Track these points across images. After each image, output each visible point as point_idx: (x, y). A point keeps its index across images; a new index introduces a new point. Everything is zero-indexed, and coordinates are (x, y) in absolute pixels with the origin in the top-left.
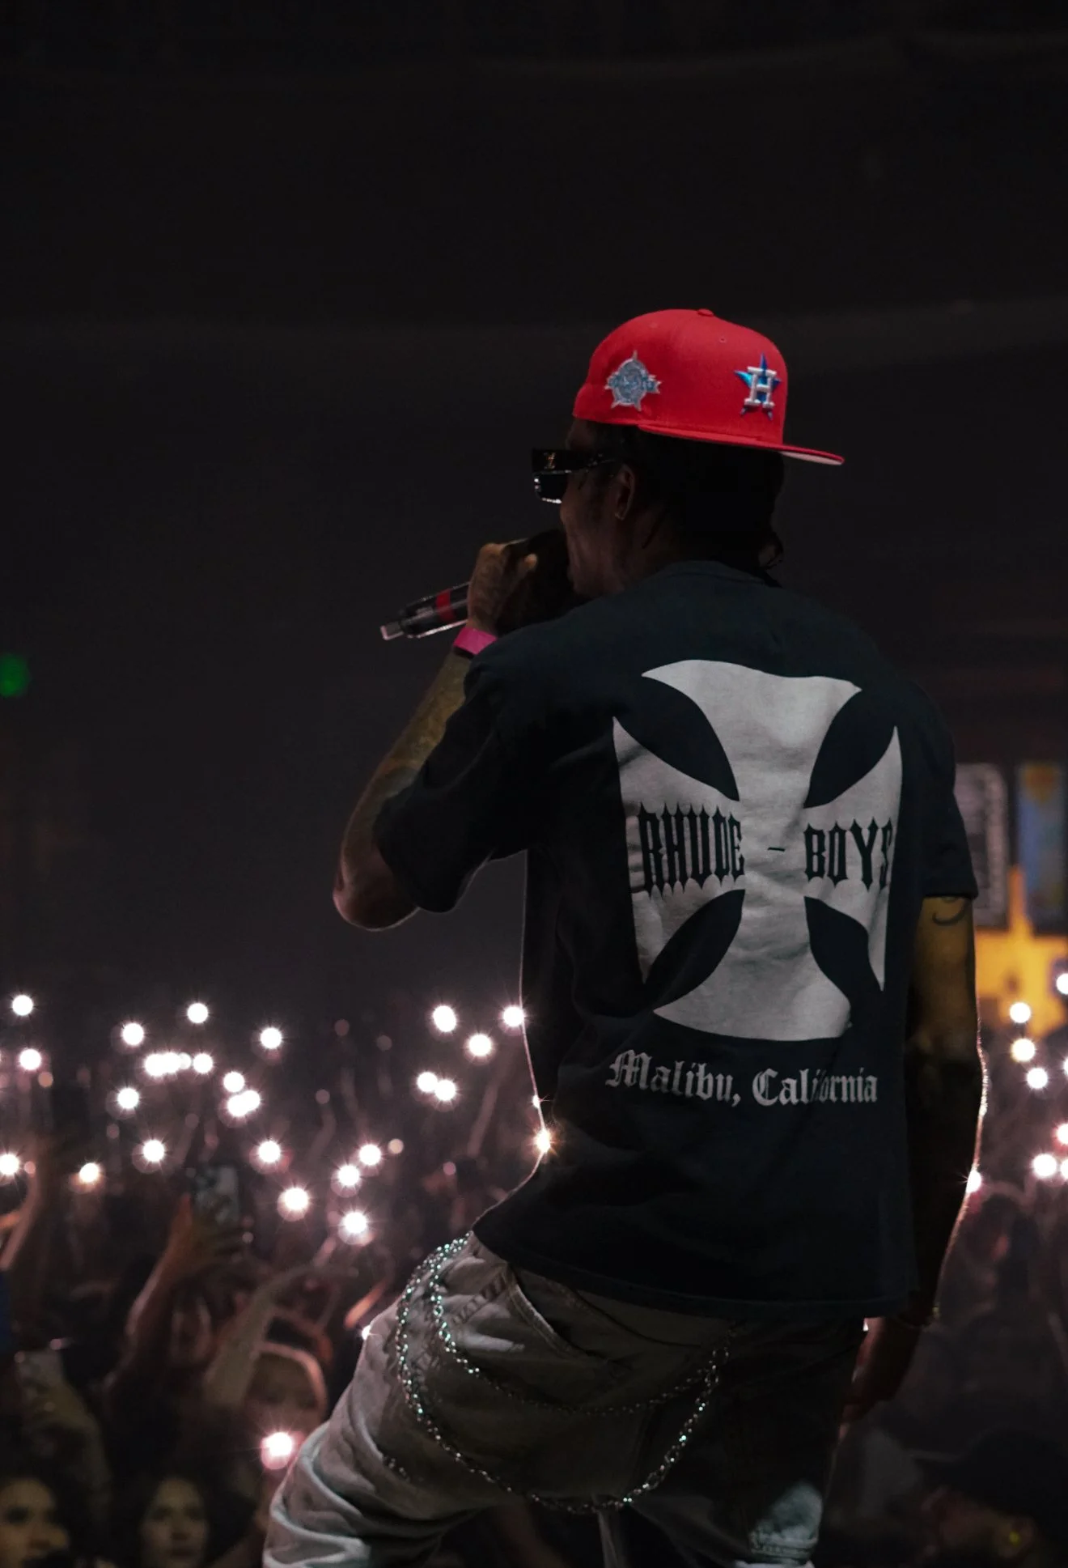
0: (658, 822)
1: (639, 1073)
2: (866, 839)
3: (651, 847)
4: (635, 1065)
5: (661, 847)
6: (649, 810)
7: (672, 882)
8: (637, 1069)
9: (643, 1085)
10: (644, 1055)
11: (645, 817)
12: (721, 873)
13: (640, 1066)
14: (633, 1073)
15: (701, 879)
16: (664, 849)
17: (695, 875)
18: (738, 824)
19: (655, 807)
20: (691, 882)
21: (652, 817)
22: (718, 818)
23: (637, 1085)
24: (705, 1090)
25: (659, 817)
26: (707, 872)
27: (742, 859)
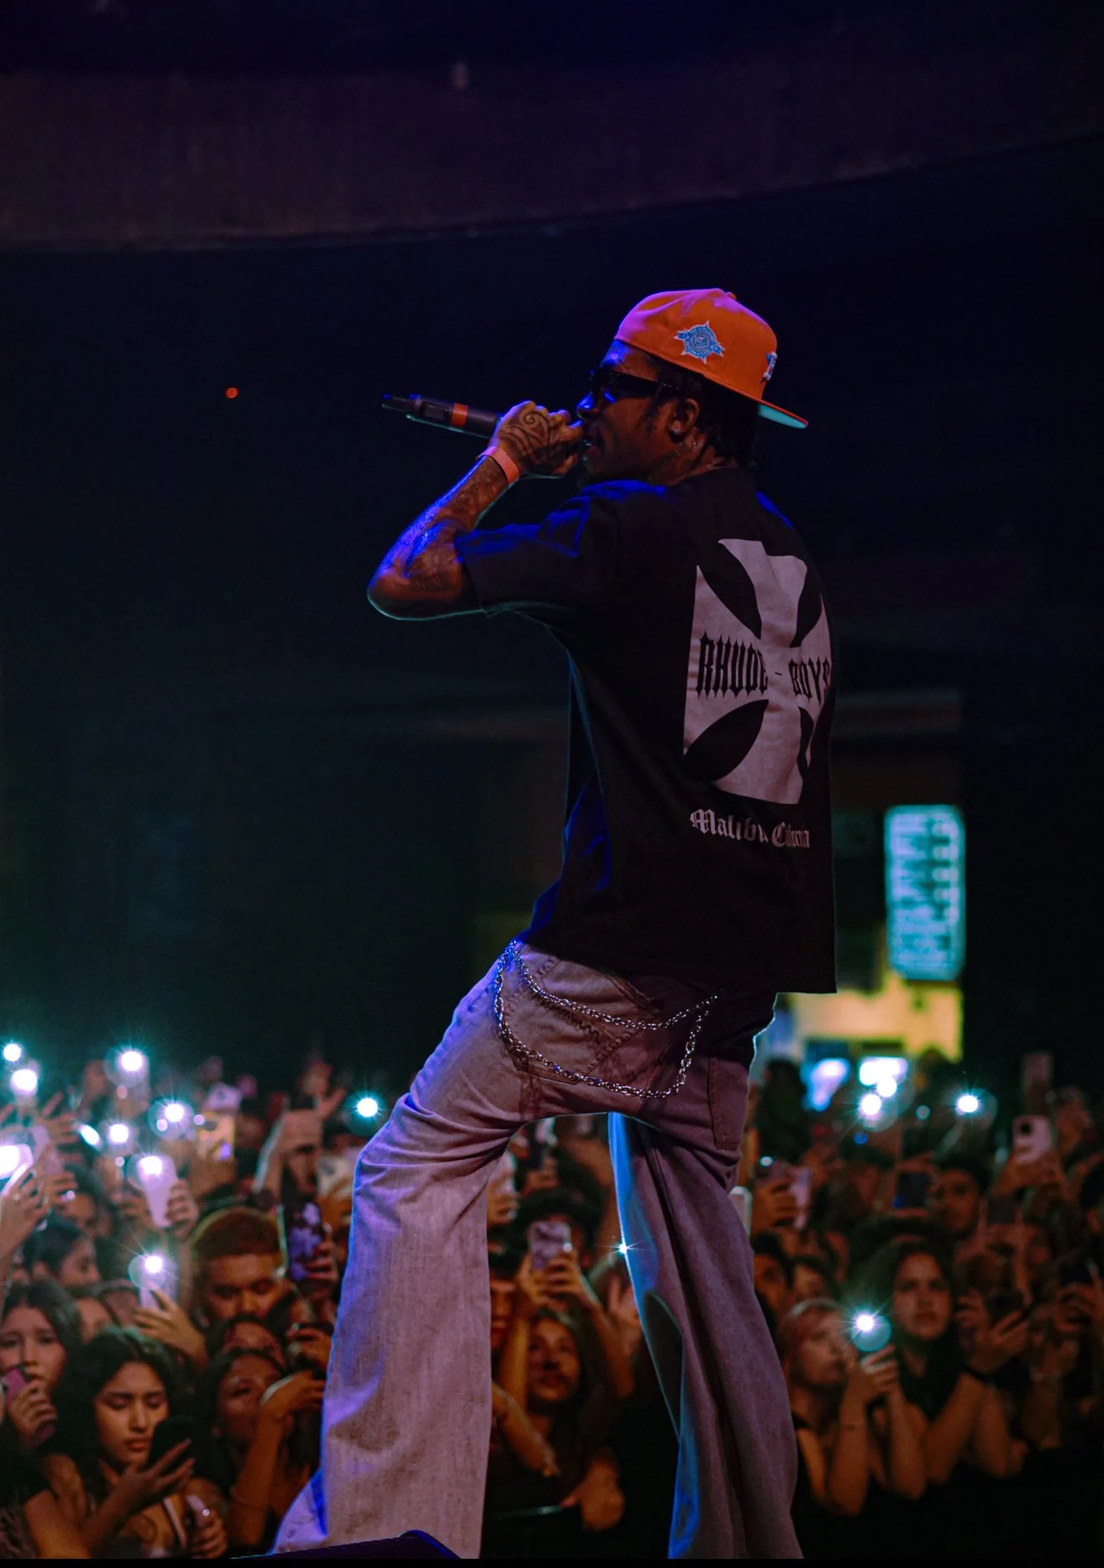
0: (714, 647)
1: (709, 823)
2: (816, 669)
3: (706, 662)
4: (705, 819)
5: (712, 664)
6: (710, 637)
7: (716, 690)
8: (707, 821)
9: (714, 832)
10: (710, 811)
11: (705, 640)
12: (749, 689)
13: (709, 818)
14: (705, 824)
15: (736, 691)
16: (714, 667)
17: (733, 687)
18: (760, 655)
19: (714, 636)
20: (729, 692)
21: (711, 643)
22: (751, 651)
23: (710, 832)
24: (750, 835)
25: (715, 643)
26: (741, 687)
27: (767, 678)
